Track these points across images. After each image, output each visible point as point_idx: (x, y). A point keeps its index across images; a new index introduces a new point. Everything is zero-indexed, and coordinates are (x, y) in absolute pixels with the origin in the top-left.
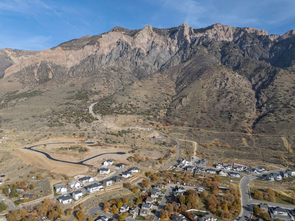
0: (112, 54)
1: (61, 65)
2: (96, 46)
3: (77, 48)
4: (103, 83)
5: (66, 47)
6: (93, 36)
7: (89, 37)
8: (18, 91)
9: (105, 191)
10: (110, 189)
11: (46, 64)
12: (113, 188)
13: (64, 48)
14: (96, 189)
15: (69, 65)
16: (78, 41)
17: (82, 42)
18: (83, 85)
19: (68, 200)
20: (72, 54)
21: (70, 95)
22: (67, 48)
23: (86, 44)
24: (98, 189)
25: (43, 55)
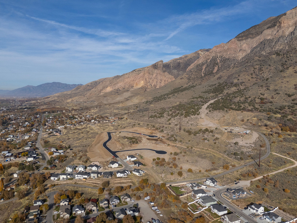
0: (294, 33)
1: (231, 58)
2: (277, 27)
3: (254, 36)
4: (252, 72)
5: (242, 37)
6: (278, 16)
7: (273, 19)
8: (182, 86)
9: (86, 182)
10: (90, 182)
11: (216, 59)
12: (93, 182)
13: (240, 39)
14: (81, 177)
15: (241, 56)
16: (257, 27)
17: (262, 27)
18: (229, 77)
19: (54, 178)
20: (247, 44)
21: (210, 88)
22: (244, 38)
23: (267, 28)
24: (82, 178)
25: (216, 51)
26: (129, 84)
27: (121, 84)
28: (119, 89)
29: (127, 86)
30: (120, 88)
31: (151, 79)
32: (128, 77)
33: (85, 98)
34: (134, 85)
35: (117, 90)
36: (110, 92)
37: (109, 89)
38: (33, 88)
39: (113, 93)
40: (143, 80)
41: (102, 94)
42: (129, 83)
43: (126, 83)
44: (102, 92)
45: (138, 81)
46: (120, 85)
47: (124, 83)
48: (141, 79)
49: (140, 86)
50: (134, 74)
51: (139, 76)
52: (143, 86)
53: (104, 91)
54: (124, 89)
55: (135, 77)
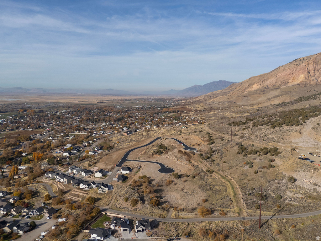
26: (283, 80)
27: (272, 79)
28: (268, 87)
29: (279, 83)
30: (270, 85)
31: (318, 71)
32: (284, 70)
33: (226, 97)
34: (290, 81)
35: (265, 88)
36: (255, 91)
37: (255, 87)
38: (199, 87)
39: (258, 92)
40: (303, 73)
41: (245, 93)
42: (283, 78)
43: (278, 78)
44: (246, 90)
45: (296, 75)
46: (270, 82)
47: (276, 78)
48: (300, 71)
49: (297, 82)
50: (293, 66)
51: (299, 67)
52: (302, 81)
53: (249, 89)
54: (274, 86)
55: (293, 70)
